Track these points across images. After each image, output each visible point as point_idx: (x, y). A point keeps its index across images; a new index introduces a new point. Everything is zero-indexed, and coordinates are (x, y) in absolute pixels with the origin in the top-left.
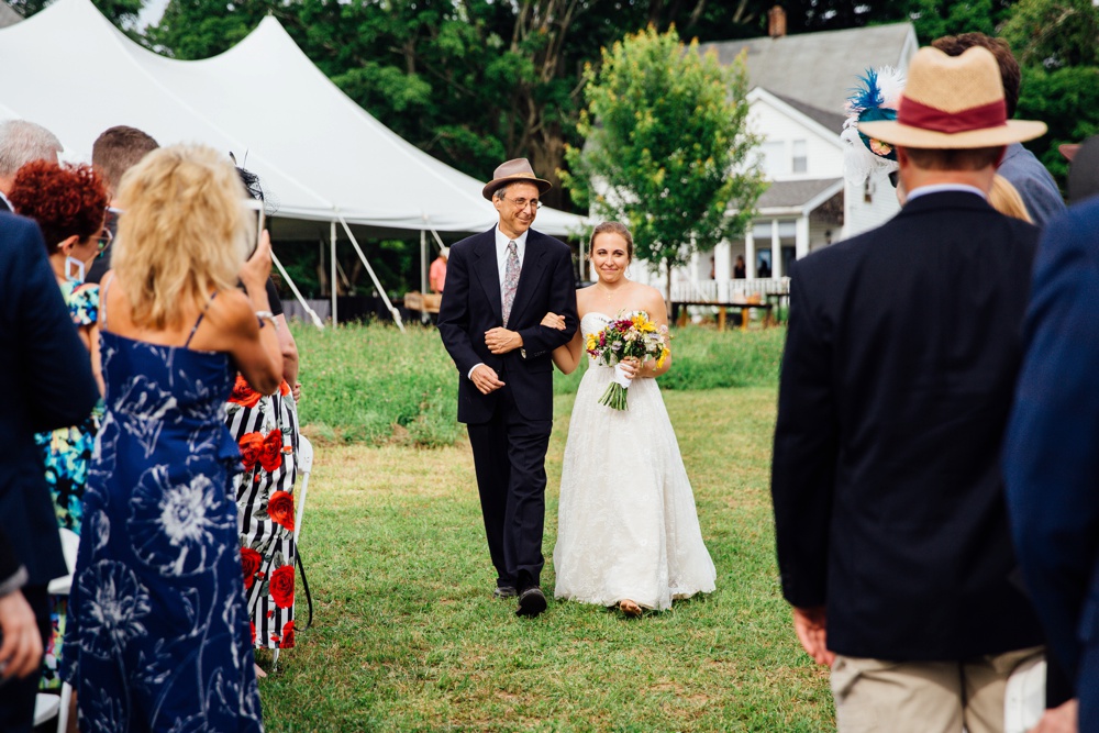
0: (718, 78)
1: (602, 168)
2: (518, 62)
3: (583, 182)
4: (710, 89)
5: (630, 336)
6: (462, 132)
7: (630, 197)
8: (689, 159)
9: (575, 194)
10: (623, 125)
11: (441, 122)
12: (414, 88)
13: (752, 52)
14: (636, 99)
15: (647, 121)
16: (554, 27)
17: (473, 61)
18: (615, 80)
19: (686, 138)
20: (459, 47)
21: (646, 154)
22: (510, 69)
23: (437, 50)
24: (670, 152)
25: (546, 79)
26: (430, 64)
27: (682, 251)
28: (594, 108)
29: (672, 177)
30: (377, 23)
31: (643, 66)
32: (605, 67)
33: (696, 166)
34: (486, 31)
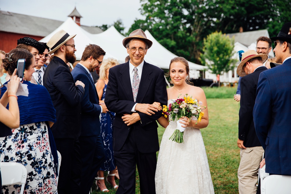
0: (229, 41)
1: (207, 58)
2: (192, 38)
3: (204, 60)
4: (228, 43)
5: (183, 106)
6: (182, 51)
7: (212, 63)
8: (224, 56)
9: (202, 62)
10: (211, 49)
11: (178, 49)
12: (173, 43)
13: (236, 36)
14: (214, 45)
15: (216, 49)
16: (199, 31)
17: (184, 38)
18: (210, 41)
19: (223, 52)
20: (181, 35)
21: (215, 55)
22: (191, 40)
23: (177, 36)
24: (220, 54)
25: (197, 41)
26: (176, 39)
27: (222, 72)
28: (206, 46)
29: (220, 59)
30: (167, 31)
31: (215, 39)
32: (208, 39)
33: (225, 57)
34: (186, 33)
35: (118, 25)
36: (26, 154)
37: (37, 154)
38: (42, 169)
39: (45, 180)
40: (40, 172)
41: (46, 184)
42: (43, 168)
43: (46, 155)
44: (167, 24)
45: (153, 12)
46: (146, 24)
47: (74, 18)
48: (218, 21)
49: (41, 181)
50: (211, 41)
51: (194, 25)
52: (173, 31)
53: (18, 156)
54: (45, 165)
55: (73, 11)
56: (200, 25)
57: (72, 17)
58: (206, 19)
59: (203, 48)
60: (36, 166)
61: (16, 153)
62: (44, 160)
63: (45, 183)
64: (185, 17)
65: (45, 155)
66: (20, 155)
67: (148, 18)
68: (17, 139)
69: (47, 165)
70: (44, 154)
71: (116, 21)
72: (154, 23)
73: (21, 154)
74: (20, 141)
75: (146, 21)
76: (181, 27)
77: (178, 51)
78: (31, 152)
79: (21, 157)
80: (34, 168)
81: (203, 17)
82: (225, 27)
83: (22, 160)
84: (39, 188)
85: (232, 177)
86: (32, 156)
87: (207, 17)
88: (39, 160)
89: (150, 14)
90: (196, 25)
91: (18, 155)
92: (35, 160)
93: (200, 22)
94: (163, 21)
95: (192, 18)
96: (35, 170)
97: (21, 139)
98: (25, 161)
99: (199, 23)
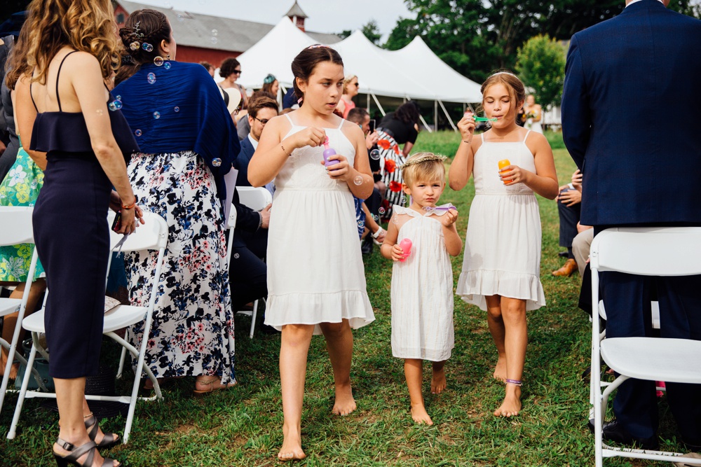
0: (561, 50)
2: (497, 49)
4: (559, 54)
7: (532, 90)
8: (551, 77)
10: (530, 67)
12: (464, 58)
14: (534, 58)
15: (538, 65)
16: (510, 38)
17: (483, 49)
18: (527, 52)
19: (551, 70)
20: (478, 45)
21: (537, 76)
22: (495, 51)
23: (472, 46)
24: (545, 75)
25: (507, 54)
26: (469, 51)
27: (549, 107)
28: (521, 61)
29: (546, 84)
30: (453, 38)
31: (537, 47)
32: (524, 48)
33: (554, 79)
34: (488, 40)
35: (370, 31)
36: (166, 192)
37: (186, 193)
38: (192, 220)
39: (196, 241)
40: (187, 226)
41: (199, 248)
42: (195, 218)
43: (203, 196)
44: (454, 26)
45: (430, 6)
46: (417, 27)
47: (295, 19)
48: (544, 18)
49: (189, 242)
50: (531, 51)
51: (501, 26)
52: (464, 38)
53: (153, 196)
54: (199, 212)
55: (293, 7)
56: (511, 26)
57: (291, 18)
58: (522, 16)
59: (514, 65)
60: (181, 216)
61: (151, 190)
62: (196, 204)
63: (198, 245)
64: (485, 12)
65: (201, 195)
66: (156, 194)
67: (421, 15)
68: (155, 165)
69: (202, 212)
70: (198, 193)
71: (366, 24)
72: (431, 24)
73: (158, 192)
74: (158, 168)
75: (417, 22)
76: (479, 32)
77: (473, 73)
78: (174, 190)
79: (158, 198)
80: (177, 219)
81: (518, 12)
82: (556, 29)
83: (160, 204)
84: (185, 255)
85: (552, 264)
86: (175, 197)
87: (523, 11)
88: (187, 205)
89: (425, 8)
90: (504, 27)
91: (153, 193)
92: (181, 205)
93: (512, 21)
94: (447, 21)
95: (498, 14)
96: (179, 223)
97: (160, 166)
98: (164, 206)
99: (509, 23)
